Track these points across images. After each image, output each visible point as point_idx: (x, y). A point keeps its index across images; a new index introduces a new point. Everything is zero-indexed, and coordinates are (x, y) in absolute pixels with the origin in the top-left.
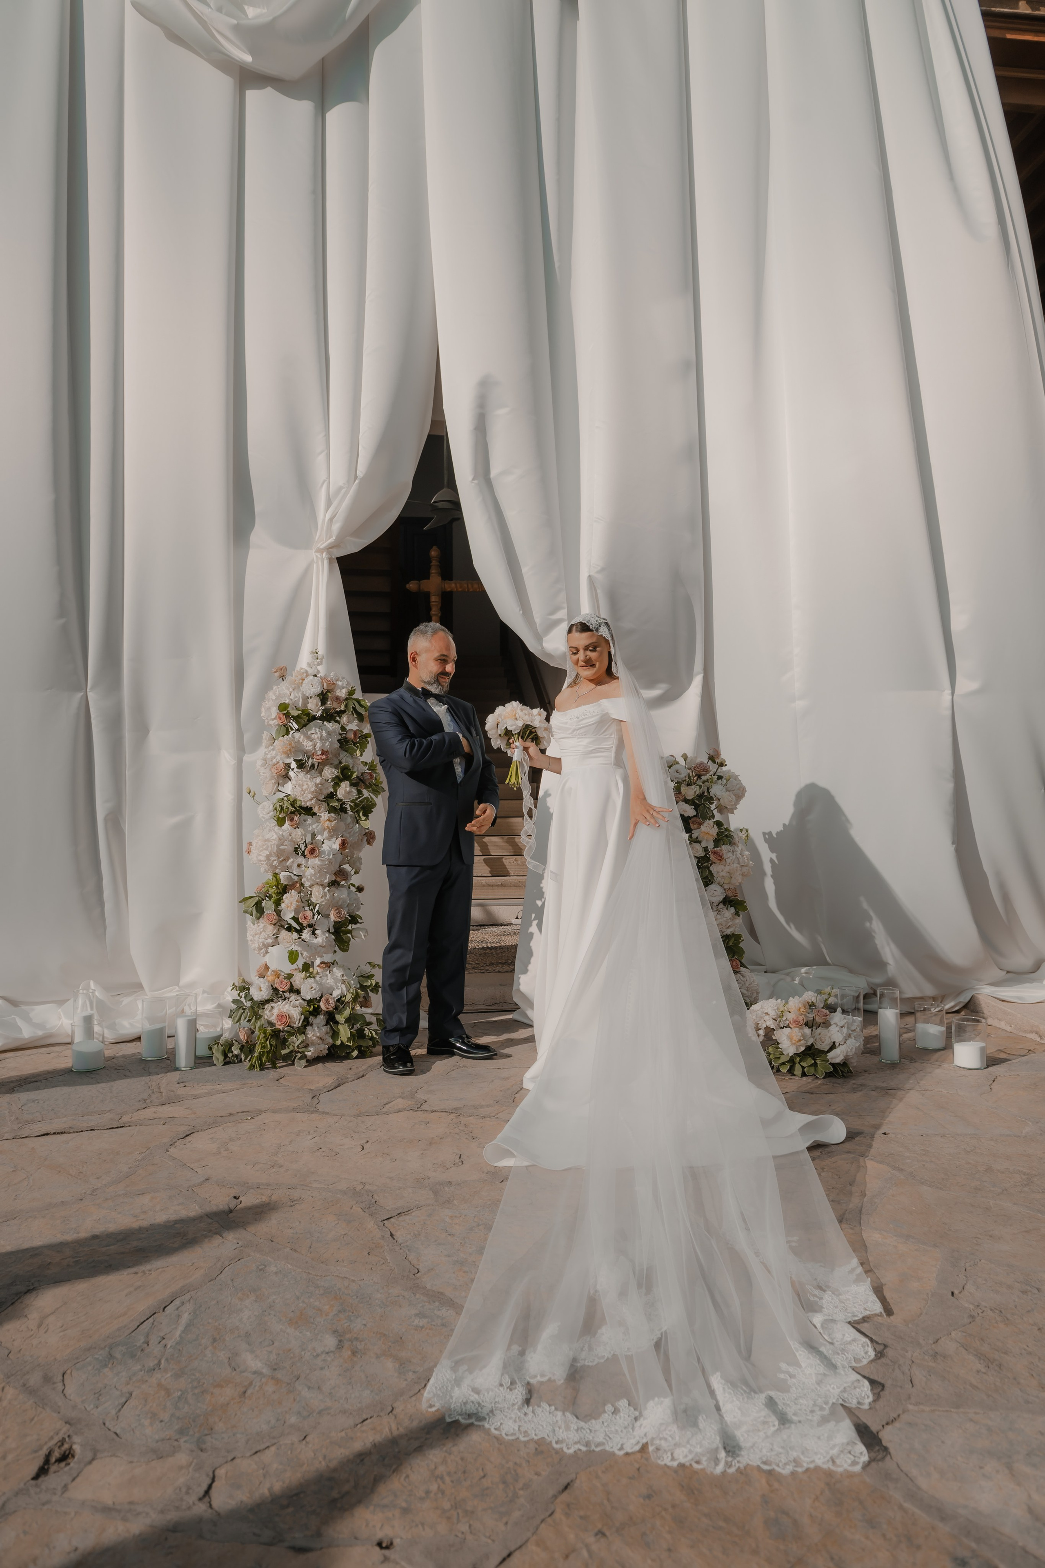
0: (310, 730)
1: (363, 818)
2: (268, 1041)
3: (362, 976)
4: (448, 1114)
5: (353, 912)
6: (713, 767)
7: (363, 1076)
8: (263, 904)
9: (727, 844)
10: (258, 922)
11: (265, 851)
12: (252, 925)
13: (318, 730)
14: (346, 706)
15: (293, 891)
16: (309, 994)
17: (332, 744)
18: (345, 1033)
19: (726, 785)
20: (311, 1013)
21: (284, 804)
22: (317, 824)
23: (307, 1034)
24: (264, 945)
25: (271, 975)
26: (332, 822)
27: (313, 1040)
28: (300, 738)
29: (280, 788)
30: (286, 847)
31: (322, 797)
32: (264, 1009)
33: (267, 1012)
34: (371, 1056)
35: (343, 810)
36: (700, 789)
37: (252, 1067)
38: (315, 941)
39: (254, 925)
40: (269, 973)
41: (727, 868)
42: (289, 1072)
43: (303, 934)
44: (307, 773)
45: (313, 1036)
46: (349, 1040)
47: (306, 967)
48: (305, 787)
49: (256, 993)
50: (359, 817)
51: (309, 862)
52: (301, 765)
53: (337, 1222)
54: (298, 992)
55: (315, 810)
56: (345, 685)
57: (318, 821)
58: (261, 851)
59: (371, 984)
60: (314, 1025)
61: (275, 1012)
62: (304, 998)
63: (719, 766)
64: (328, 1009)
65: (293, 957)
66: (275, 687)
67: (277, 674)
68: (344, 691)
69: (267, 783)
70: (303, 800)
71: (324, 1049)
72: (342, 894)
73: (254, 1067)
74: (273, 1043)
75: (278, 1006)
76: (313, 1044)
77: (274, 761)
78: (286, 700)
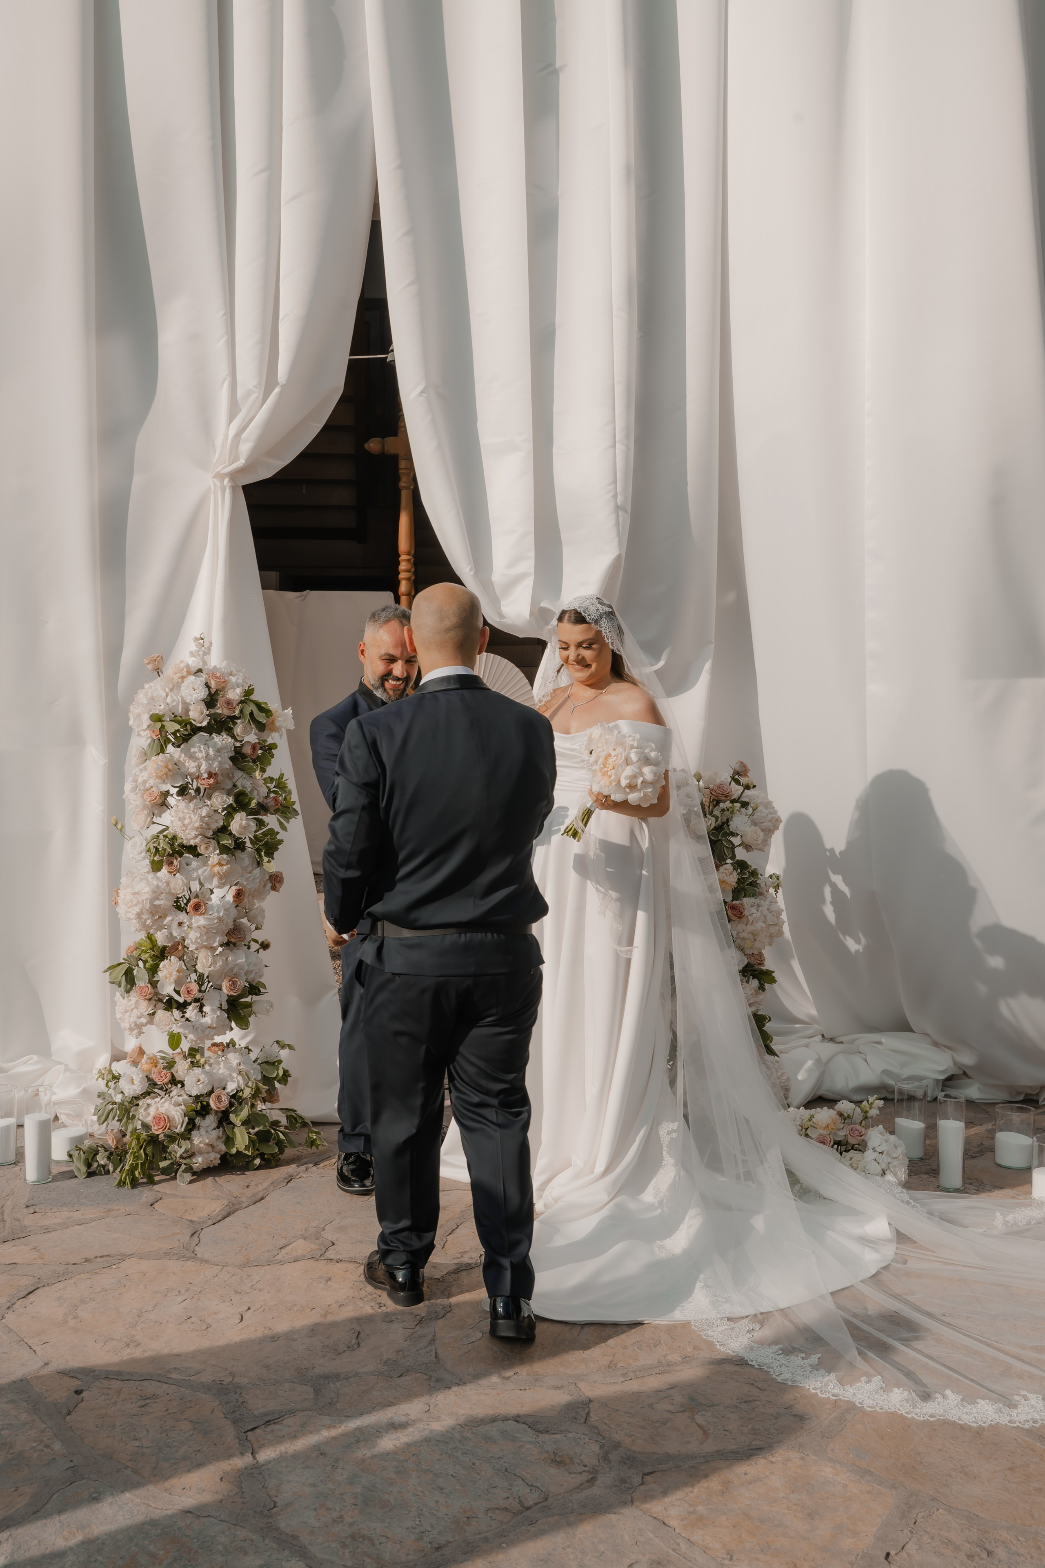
0: (193, 746)
1: (266, 859)
2: (142, 1150)
3: (267, 1062)
4: (357, 1265)
5: (254, 980)
6: (736, 790)
7: (262, 1199)
8: (135, 972)
9: (750, 896)
10: (129, 996)
11: (135, 908)
12: (121, 998)
13: (202, 747)
14: (241, 711)
15: (173, 957)
16: (195, 1089)
17: (222, 762)
18: (242, 1140)
19: (752, 814)
20: (198, 1113)
21: (159, 844)
22: (205, 867)
23: (193, 1140)
24: (136, 1025)
25: (146, 1063)
26: (225, 865)
27: (200, 1148)
28: (180, 756)
29: (155, 820)
30: (162, 902)
31: (210, 833)
32: (138, 1105)
33: (142, 1111)
34: (277, 1166)
35: (239, 847)
36: (716, 822)
37: (121, 1184)
38: (204, 1020)
39: (124, 998)
40: (143, 1061)
41: (750, 928)
42: (168, 1192)
43: (187, 1011)
44: (190, 801)
45: (200, 1143)
46: (247, 1148)
47: (192, 1053)
48: (187, 822)
49: (127, 1087)
50: (260, 856)
51: (193, 921)
52: (183, 791)
53: (191, 1432)
54: (181, 1085)
55: (201, 850)
56: (240, 681)
57: (205, 864)
58: (130, 908)
59: (278, 1074)
60: (202, 1130)
61: (152, 1111)
62: (188, 1093)
63: (745, 789)
64: (218, 1108)
65: (174, 1040)
66: (147, 686)
67: (150, 667)
68: (238, 691)
69: (137, 814)
70: (184, 838)
71: (215, 1159)
72: (239, 958)
73: (124, 1183)
74: (149, 1150)
75: (155, 1103)
76: (201, 1152)
77: (147, 785)
78: (160, 709)
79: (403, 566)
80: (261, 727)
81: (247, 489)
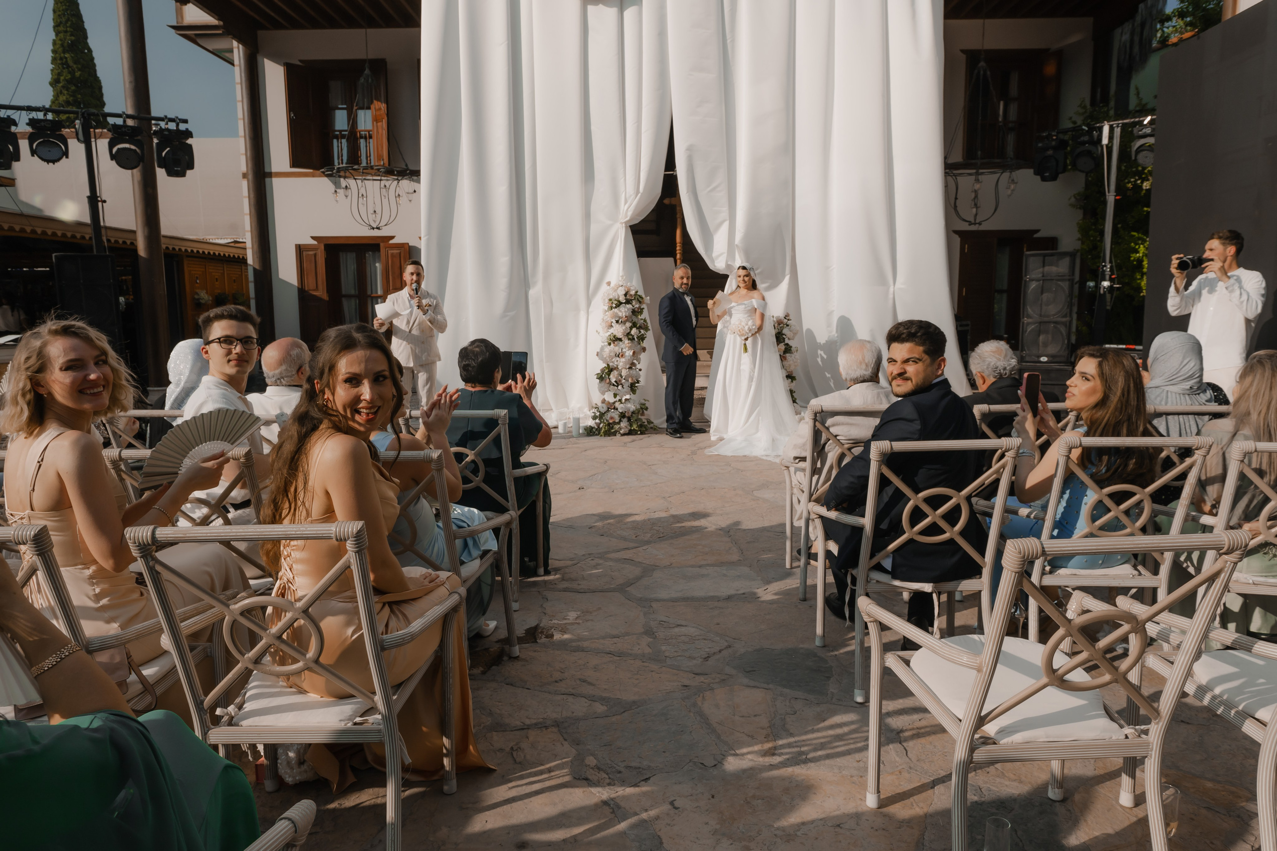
0: (621, 308)
2: (606, 427)
3: (642, 404)
5: (638, 379)
6: (785, 321)
8: (603, 376)
9: (788, 354)
10: (601, 384)
12: (599, 384)
13: (623, 308)
14: (634, 298)
15: (615, 371)
16: (621, 410)
17: (629, 313)
18: (635, 425)
19: (790, 329)
20: (622, 417)
21: (611, 337)
23: (621, 425)
24: (604, 391)
25: (607, 403)
26: (629, 344)
27: (623, 427)
28: (617, 311)
29: (609, 331)
30: (612, 354)
31: (625, 334)
32: (604, 415)
33: (606, 417)
35: (634, 339)
37: (600, 437)
38: (623, 390)
41: (789, 363)
42: (615, 438)
43: (619, 387)
44: (619, 325)
45: (623, 425)
46: (636, 428)
47: (620, 400)
48: (619, 330)
49: (601, 410)
50: (640, 342)
51: (621, 360)
52: (617, 322)
54: (617, 409)
55: (623, 339)
56: (634, 289)
57: (624, 344)
59: (644, 409)
60: (623, 422)
61: (609, 416)
62: (619, 411)
63: (788, 320)
64: (628, 416)
65: (615, 395)
68: (633, 292)
69: (604, 329)
70: (618, 335)
71: (627, 431)
72: (633, 372)
74: (608, 427)
75: (609, 414)
77: (607, 320)
78: (611, 297)
79: (678, 248)
80: (640, 302)
81: (631, 227)
